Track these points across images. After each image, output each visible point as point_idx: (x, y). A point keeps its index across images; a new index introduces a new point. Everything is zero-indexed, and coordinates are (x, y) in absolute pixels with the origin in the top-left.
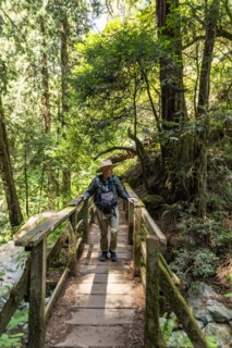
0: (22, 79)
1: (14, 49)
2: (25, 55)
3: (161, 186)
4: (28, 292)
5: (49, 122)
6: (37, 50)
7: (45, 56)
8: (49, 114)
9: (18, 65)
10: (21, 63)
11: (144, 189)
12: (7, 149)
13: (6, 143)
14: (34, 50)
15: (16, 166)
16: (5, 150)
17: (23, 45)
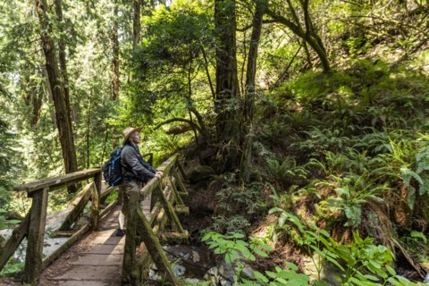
0: (90, 44)
1: (84, 13)
2: (95, 21)
3: (213, 158)
4: (28, 230)
5: (117, 90)
6: (107, 17)
7: (116, 24)
8: (118, 82)
9: (87, 30)
10: (90, 28)
11: (198, 160)
12: (69, 115)
13: (68, 108)
14: (105, 17)
15: (78, 132)
16: (66, 116)
17: (93, 11)
